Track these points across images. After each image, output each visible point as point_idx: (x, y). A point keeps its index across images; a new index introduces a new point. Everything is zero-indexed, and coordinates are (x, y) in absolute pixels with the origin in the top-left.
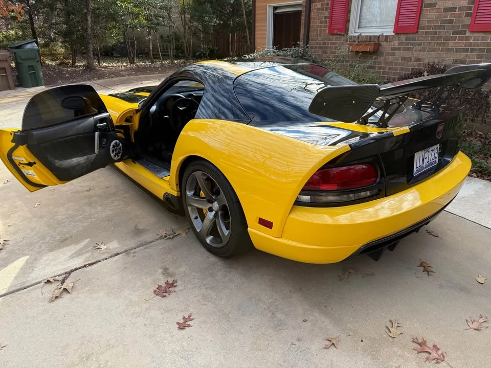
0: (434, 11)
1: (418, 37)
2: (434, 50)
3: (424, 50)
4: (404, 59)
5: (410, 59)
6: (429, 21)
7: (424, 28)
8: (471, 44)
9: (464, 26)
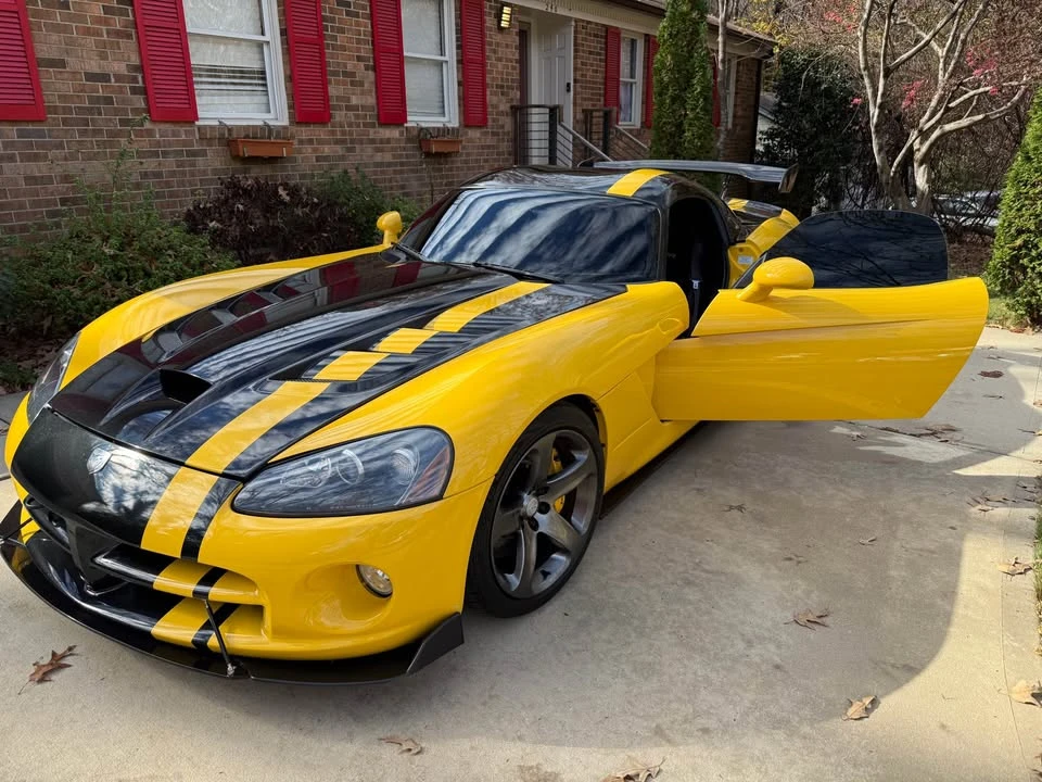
0: (66, 75)
1: (49, 130)
2: (95, 157)
3: (73, 157)
4: (30, 179)
5: (50, 180)
6: (63, 98)
7: (55, 110)
8: (158, 144)
9: (136, 111)
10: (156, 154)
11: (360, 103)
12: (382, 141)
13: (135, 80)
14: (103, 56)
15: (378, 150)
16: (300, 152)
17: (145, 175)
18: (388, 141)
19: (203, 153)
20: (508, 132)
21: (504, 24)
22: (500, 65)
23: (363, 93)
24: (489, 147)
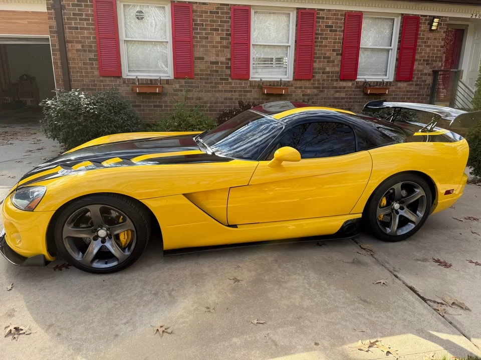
0: (203, 63)
1: (195, 81)
2: (209, 91)
3: (202, 91)
4: (187, 98)
5: (192, 99)
6: (201, 70)
7: (198, 75)
8: (233, 87)
9: (226, 75)
10: (232, 91)
11: (331, 70)
12: (340, 88)
13: (228, 64)
14: (217, 55)
15: (337, 92)
16: (295, 92)
17: (226, 99)
18: (344, 88)
19: (251, 91)
20: (429, 84)
21: (433, 28)
22: (428, 49)
23: (333, 66)
24: (412, 91)
